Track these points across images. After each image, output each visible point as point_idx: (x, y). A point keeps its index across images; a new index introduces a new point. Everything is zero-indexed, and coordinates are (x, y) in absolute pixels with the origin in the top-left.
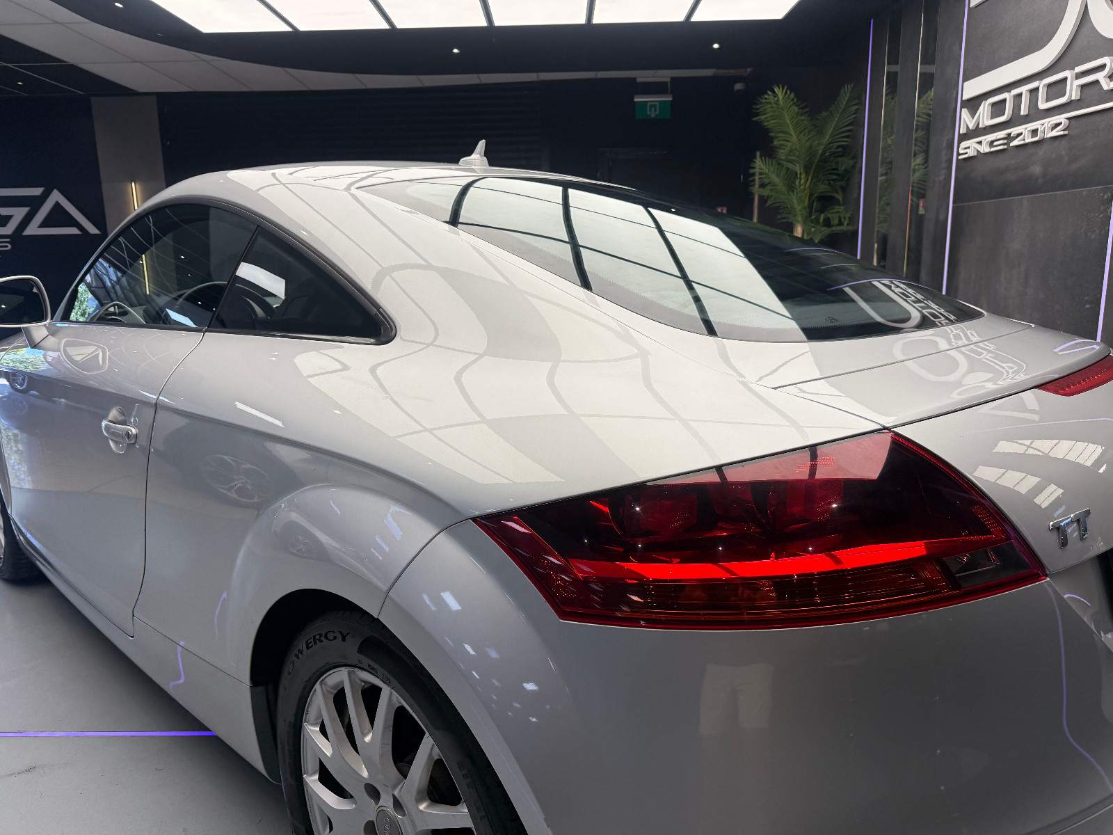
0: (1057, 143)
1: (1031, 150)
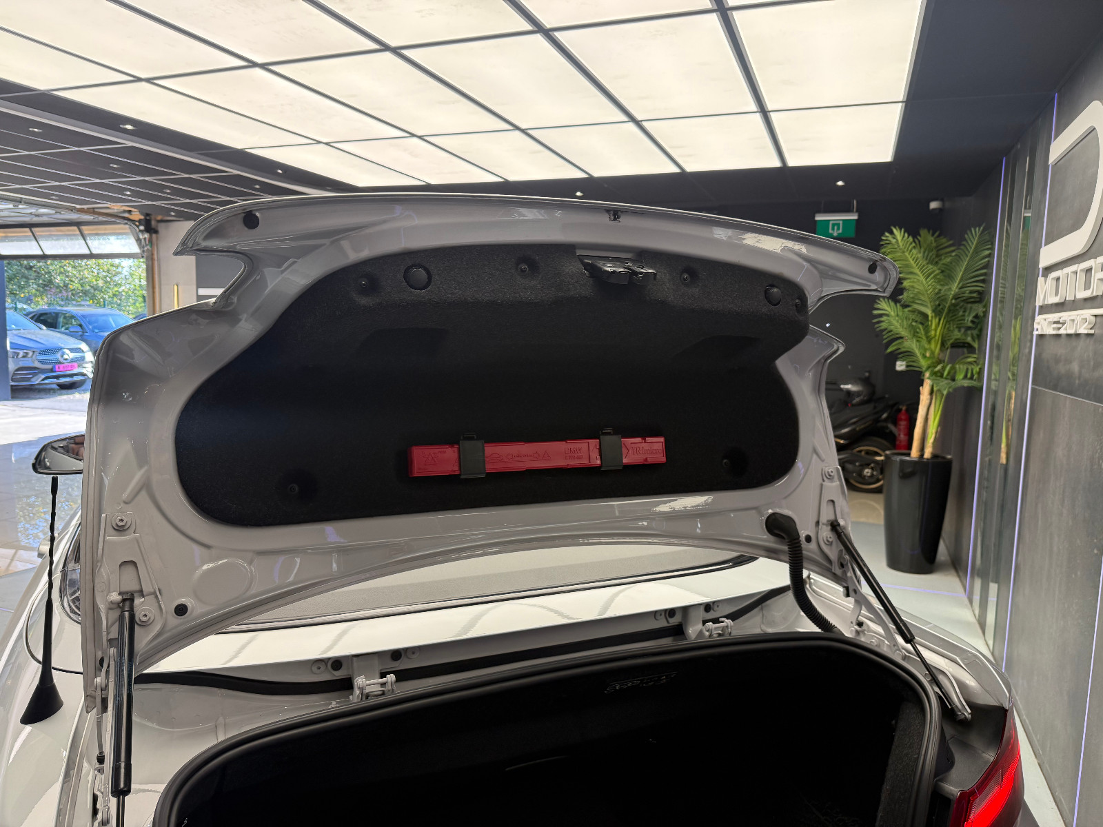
0: (1088, 340)
1: (1074, 342)
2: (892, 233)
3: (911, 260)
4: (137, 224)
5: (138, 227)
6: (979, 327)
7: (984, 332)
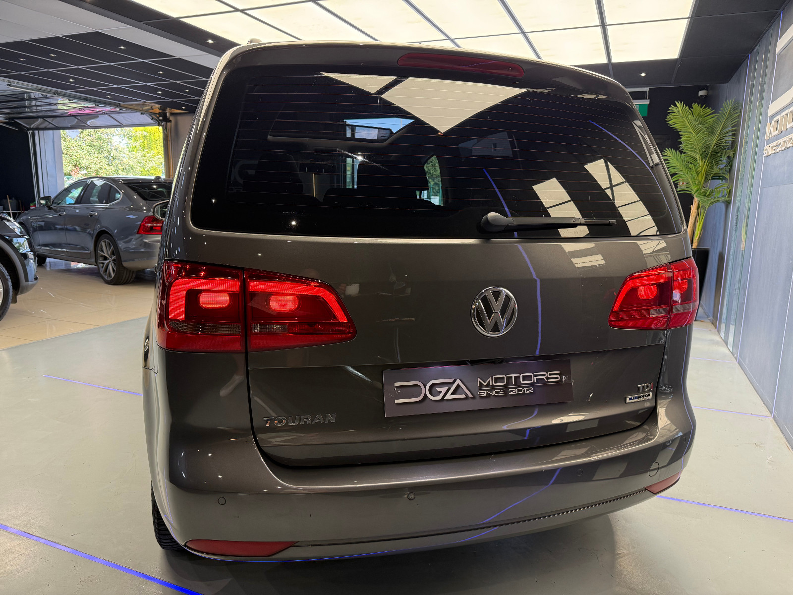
1: (784, 153)
2: (675, 105)
3: (687, 123)
4: (158, 116)
5: (158, 118)
6: (730, 164)
7: (733, 167)
